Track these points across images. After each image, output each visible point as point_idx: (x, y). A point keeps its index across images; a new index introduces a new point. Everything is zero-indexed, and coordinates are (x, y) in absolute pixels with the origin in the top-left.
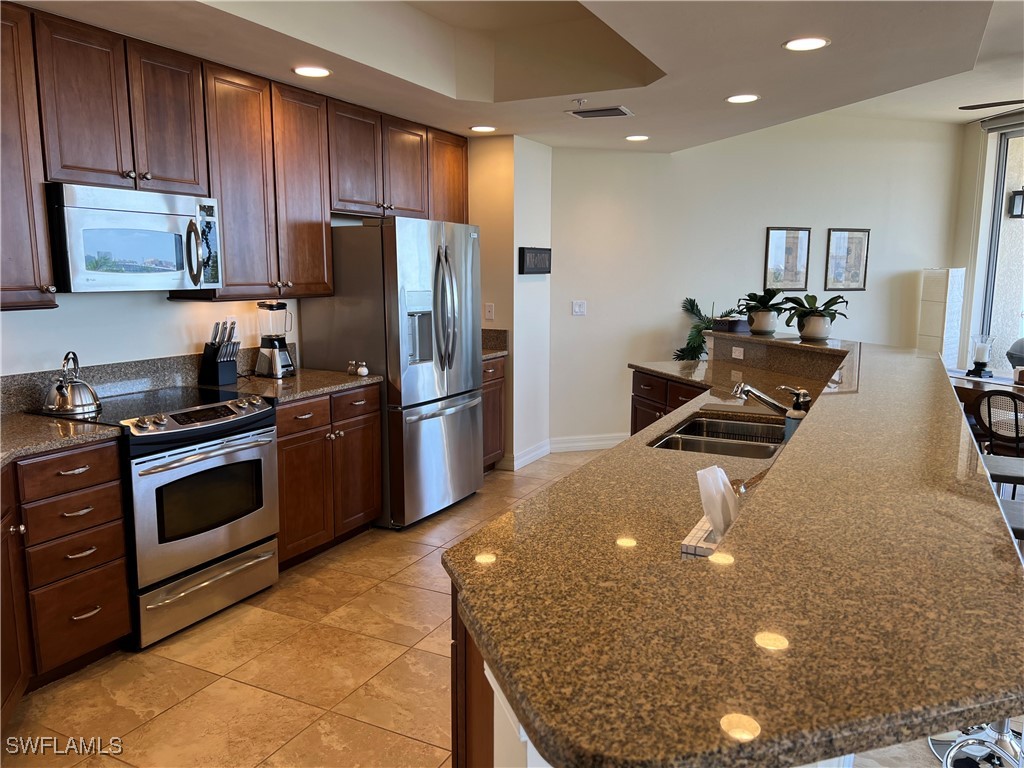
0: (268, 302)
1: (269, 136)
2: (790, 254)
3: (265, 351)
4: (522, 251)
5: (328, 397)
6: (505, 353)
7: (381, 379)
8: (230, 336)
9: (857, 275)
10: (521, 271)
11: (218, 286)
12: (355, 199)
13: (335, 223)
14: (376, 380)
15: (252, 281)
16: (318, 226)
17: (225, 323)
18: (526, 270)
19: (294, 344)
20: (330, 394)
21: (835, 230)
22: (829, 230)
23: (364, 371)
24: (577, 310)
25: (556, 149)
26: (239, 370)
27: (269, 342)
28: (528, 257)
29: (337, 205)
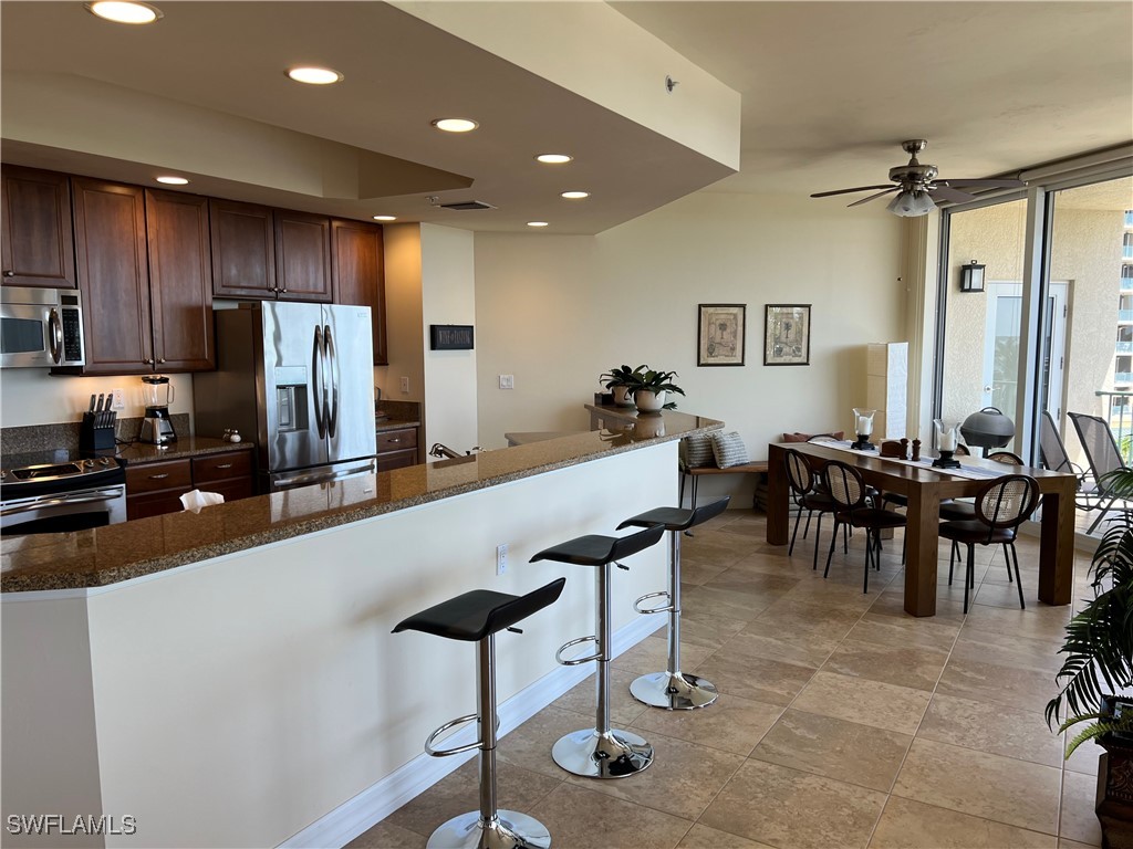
0: (151, 377)
1: (141, 234)
2: (725, 329)
3: (149, 420)
4: (433, 328)
5: (188, 460)
6: (417, 424)
7: (252, 445)
8: (107, 408)
9: (799, 349)
10: (433, 347)
11: (82, 363)
12: (243, 284)
13: (218, 306)
14: (244, 446)
15: (123, 359)
16: (199, 309)
17: (102, 395)
18: (438, 346)
19: (187, 415)
20: (191, 457)
21: (772, 306)
22: (767, 306)
23: (237, 438)
24: (505, 384)
25: (477, 233)
26: (118, 436)
27: (152, 412)
28: (440, 334)
29: (220, 290)
